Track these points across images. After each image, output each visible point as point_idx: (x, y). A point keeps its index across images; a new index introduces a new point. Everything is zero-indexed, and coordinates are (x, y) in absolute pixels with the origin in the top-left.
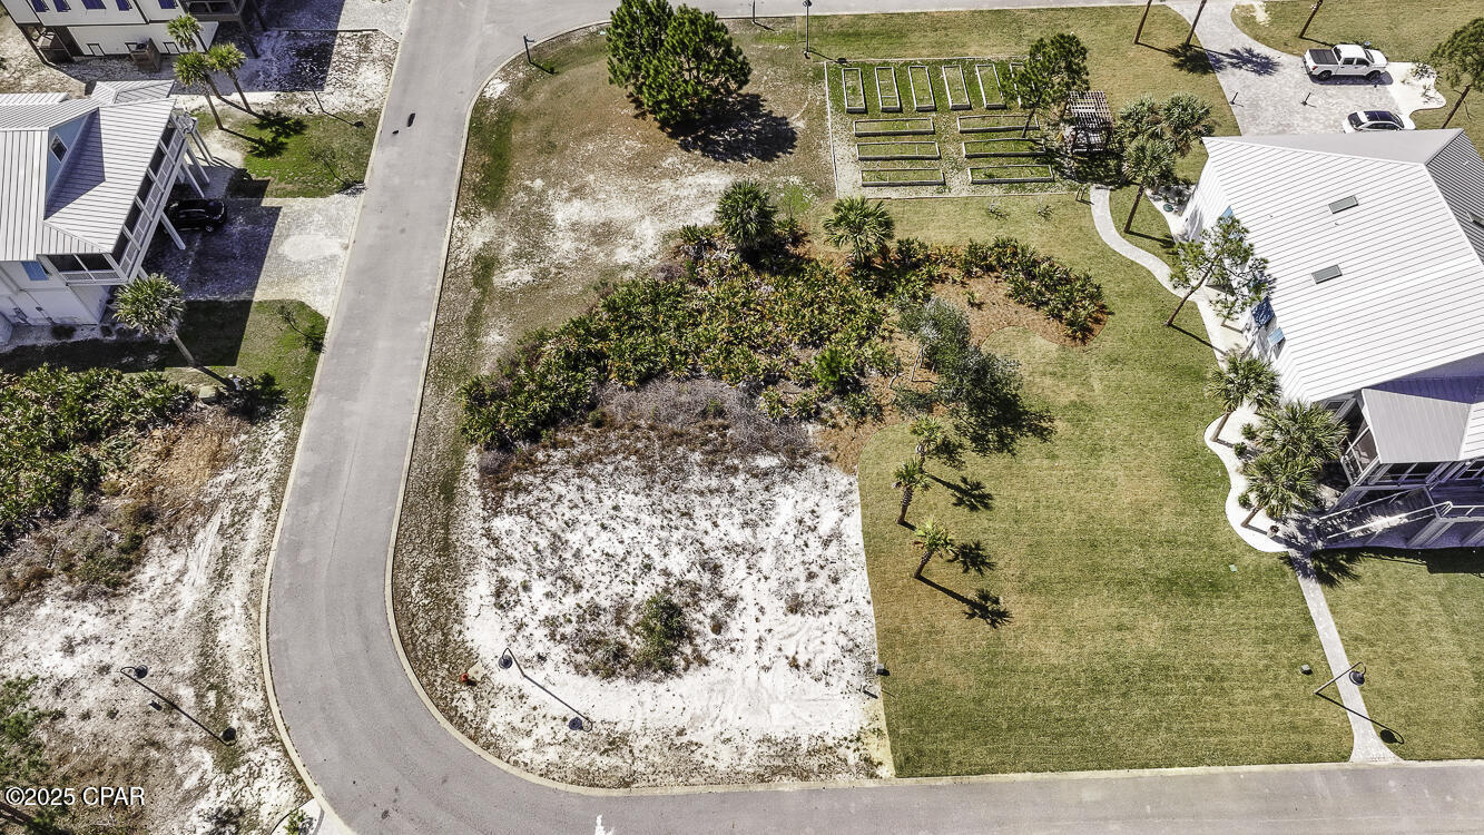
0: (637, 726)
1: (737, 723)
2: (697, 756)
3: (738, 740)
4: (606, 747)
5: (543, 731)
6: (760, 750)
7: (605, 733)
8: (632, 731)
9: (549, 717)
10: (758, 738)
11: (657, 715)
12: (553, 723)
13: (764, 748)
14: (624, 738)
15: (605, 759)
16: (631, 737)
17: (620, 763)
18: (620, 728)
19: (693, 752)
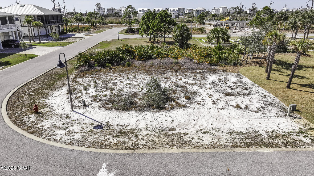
0: (141, 126)
1: (211, 126)
2: (186, 138)
3: (214, 132)
4: (118, 134)
5: (76, 128)
6: (232, 136)
7: (118, 129)
8: (138, 128)
9: (82, 123)
10: (228, 131)
11: (155, 123)
12: (84, 126)
13: (235, 135)
14: (132, 131)
15: (116, 140)
16: (136, 131)
17: (127, 140)
18: (129, 128)
19: (181, 136)
